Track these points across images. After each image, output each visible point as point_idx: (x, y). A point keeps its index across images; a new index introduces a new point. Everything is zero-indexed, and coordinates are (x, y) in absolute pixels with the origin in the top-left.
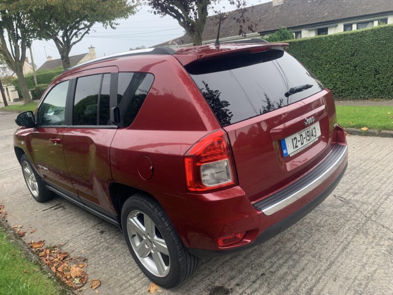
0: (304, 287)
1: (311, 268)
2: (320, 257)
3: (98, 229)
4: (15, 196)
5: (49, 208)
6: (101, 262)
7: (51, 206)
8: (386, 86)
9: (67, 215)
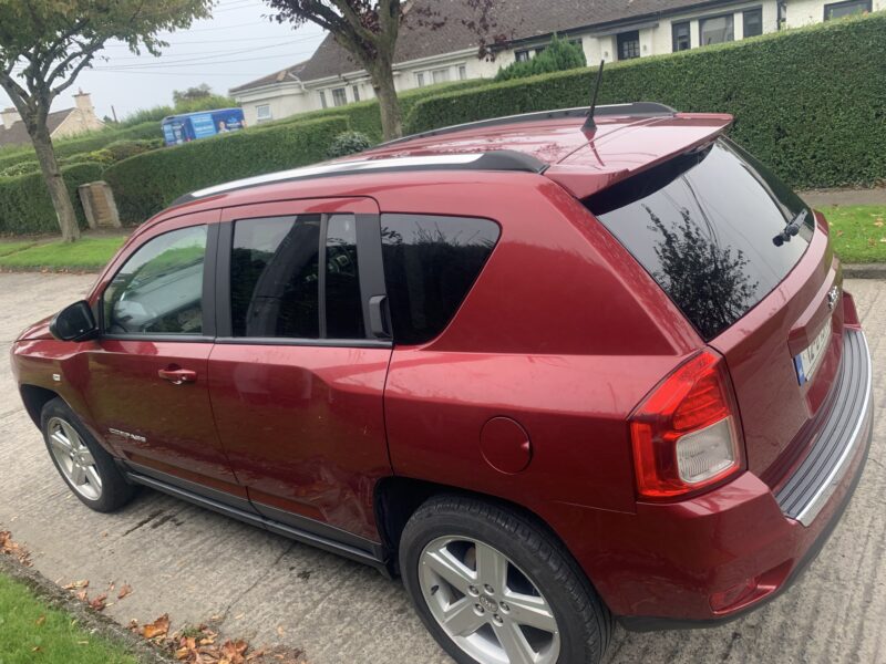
0: (838, 654)
1: (832, 606)
2: (838, 578)
3: (292, 568)
4: (26, 503)
5: (135, 525)
6: (341, 653)
7: (139, 521)
8: (800, 161)
9: (191, 538)
